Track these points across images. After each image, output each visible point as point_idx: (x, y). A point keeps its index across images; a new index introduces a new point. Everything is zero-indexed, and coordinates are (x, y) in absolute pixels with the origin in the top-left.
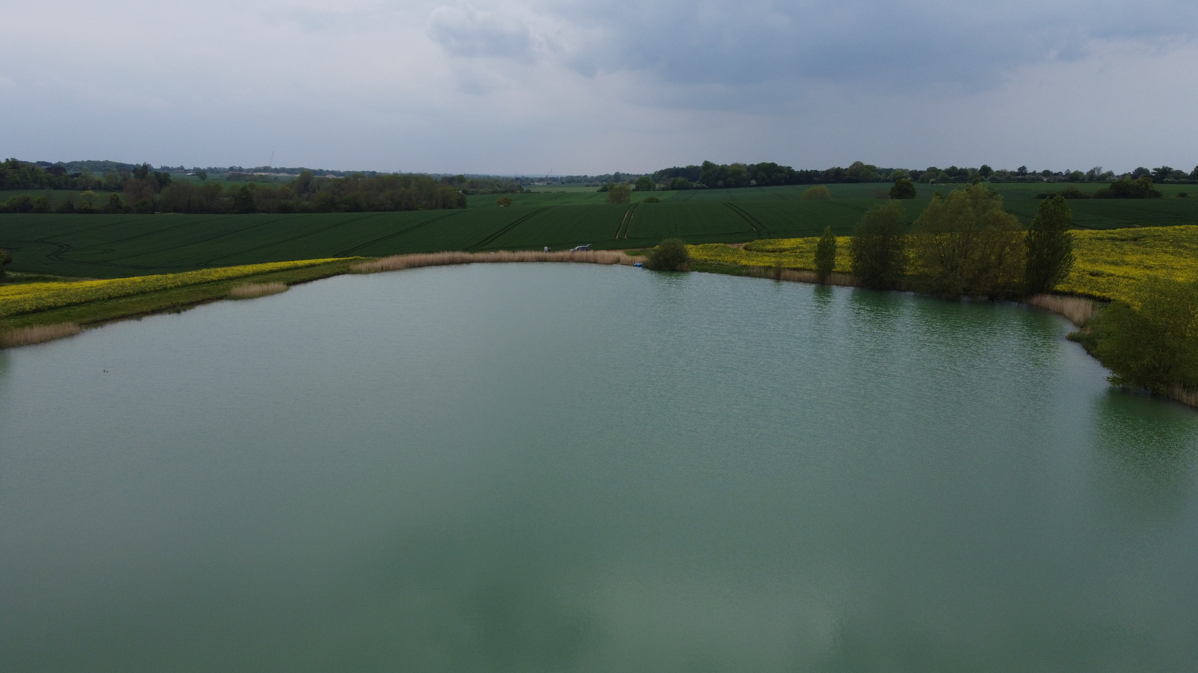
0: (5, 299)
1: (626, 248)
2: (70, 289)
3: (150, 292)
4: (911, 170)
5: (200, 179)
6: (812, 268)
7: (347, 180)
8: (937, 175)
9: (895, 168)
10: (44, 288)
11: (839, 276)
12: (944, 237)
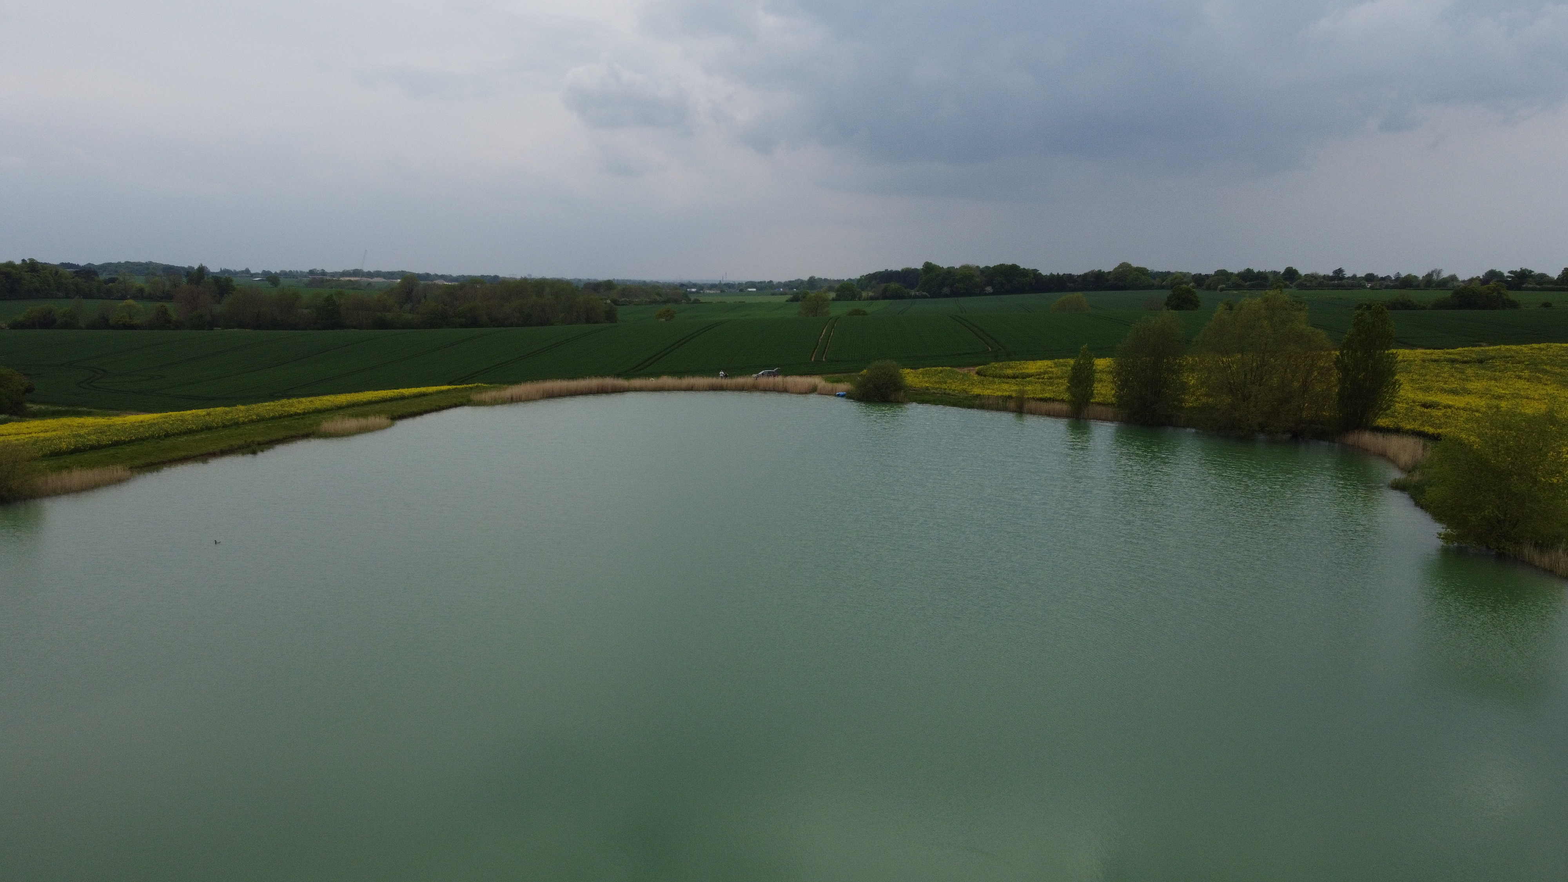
1: (825, 373)
3: (217, 428)
4: (1193, 273)
5: (271, 286)
6: (1064, 398)
7: (462, 286)
8: (1228, 280)
9: (1172, 270)
10: (77, 425)
11: (1099, 408)
12: (1233, 358)
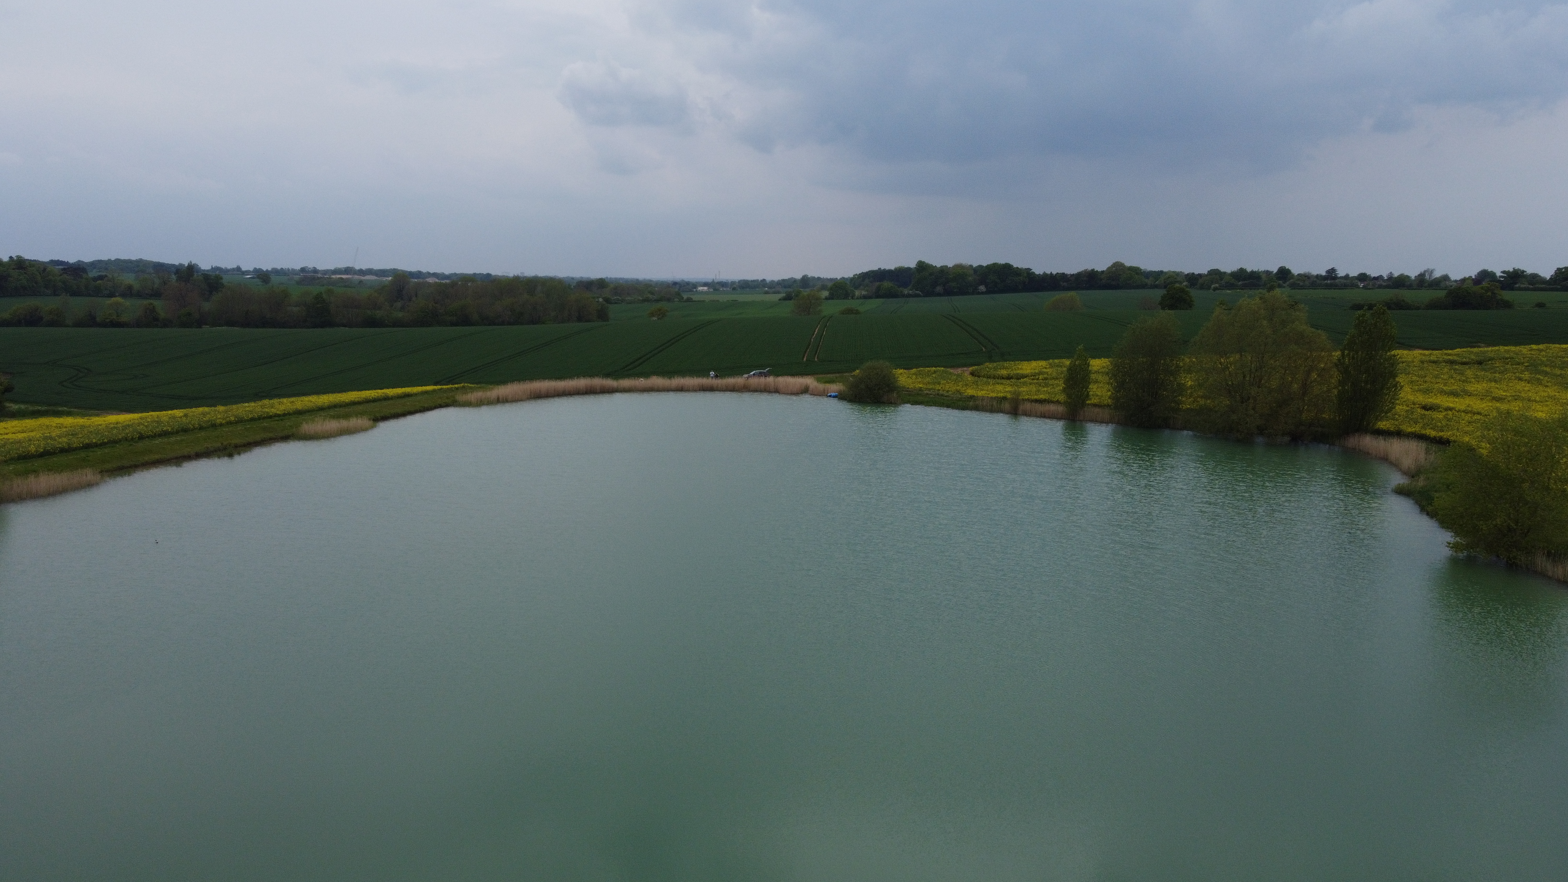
0: (4, 438)
1: (817, 374)
2: (89, 427)
3: (194, 429)
4: (1186, 273)
5: (262, 284)
6: (1060, 400)
7: (454, 284)
8: (1221, 279)
9: (1165, 270)
10: (55, 425)
11: (1095, 410)
12: (1232, 359)
